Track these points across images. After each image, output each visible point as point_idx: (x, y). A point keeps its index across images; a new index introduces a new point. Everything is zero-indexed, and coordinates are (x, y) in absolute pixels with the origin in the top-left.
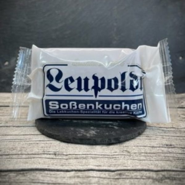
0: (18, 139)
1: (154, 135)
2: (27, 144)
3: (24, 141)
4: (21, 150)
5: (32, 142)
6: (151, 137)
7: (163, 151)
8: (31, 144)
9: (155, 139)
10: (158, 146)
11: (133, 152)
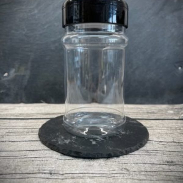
0: (13, 156)
1: (154, 150)
2: (22, 161)
3: (19, 158)
4: (15, 169)
5: (27, 159)
6: (151, 152)
7: (163, 169)
8: (27, 161)
9: (156, 155)
10: (159, 163)
11: (132, 170)
